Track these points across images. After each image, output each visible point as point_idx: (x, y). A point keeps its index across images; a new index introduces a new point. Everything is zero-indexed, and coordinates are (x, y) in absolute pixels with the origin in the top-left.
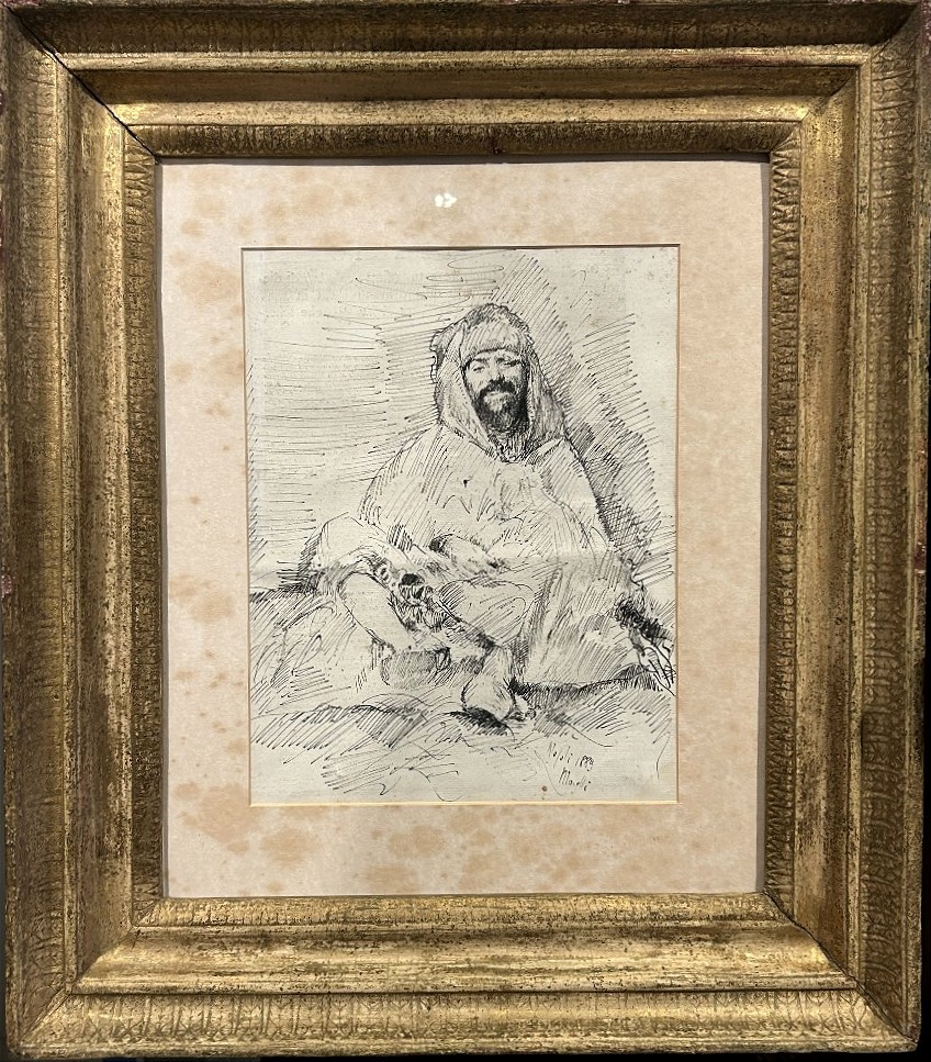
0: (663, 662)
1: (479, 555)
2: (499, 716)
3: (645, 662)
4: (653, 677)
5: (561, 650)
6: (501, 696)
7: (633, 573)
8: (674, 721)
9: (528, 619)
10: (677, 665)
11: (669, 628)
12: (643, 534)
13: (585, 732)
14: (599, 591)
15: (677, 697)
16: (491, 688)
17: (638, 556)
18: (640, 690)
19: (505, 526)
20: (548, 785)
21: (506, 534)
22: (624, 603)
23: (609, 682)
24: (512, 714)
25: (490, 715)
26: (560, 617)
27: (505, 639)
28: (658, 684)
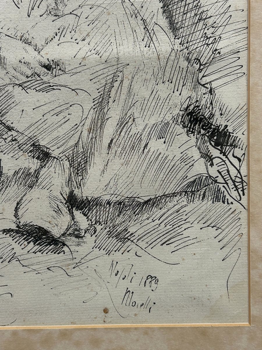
0: (233, 172)
1: (31, 56)
2: (56, 232)
3: (213, 172)
4: (223, 189)
5: (122, 161)
6: (58, 211)
7: (201, 75)
8: (245, 237)
9: (87, 127)
10: (248, 176)
11: (239, 135)
12: (212, 30)
13: (149, 250)
14: (163, 95)
15: (248, 210)
16: (47, 203)
17: (206, 54)
18: (208, 203)
19: (59, 23)
20: (109, 306)
21: (60, 33)
22: (191, 108)
23: (174, 195)
24: (70, 231)
25: (45, 232)
26: (122, 124)
27: (61, 149)
28: (228, 197)
